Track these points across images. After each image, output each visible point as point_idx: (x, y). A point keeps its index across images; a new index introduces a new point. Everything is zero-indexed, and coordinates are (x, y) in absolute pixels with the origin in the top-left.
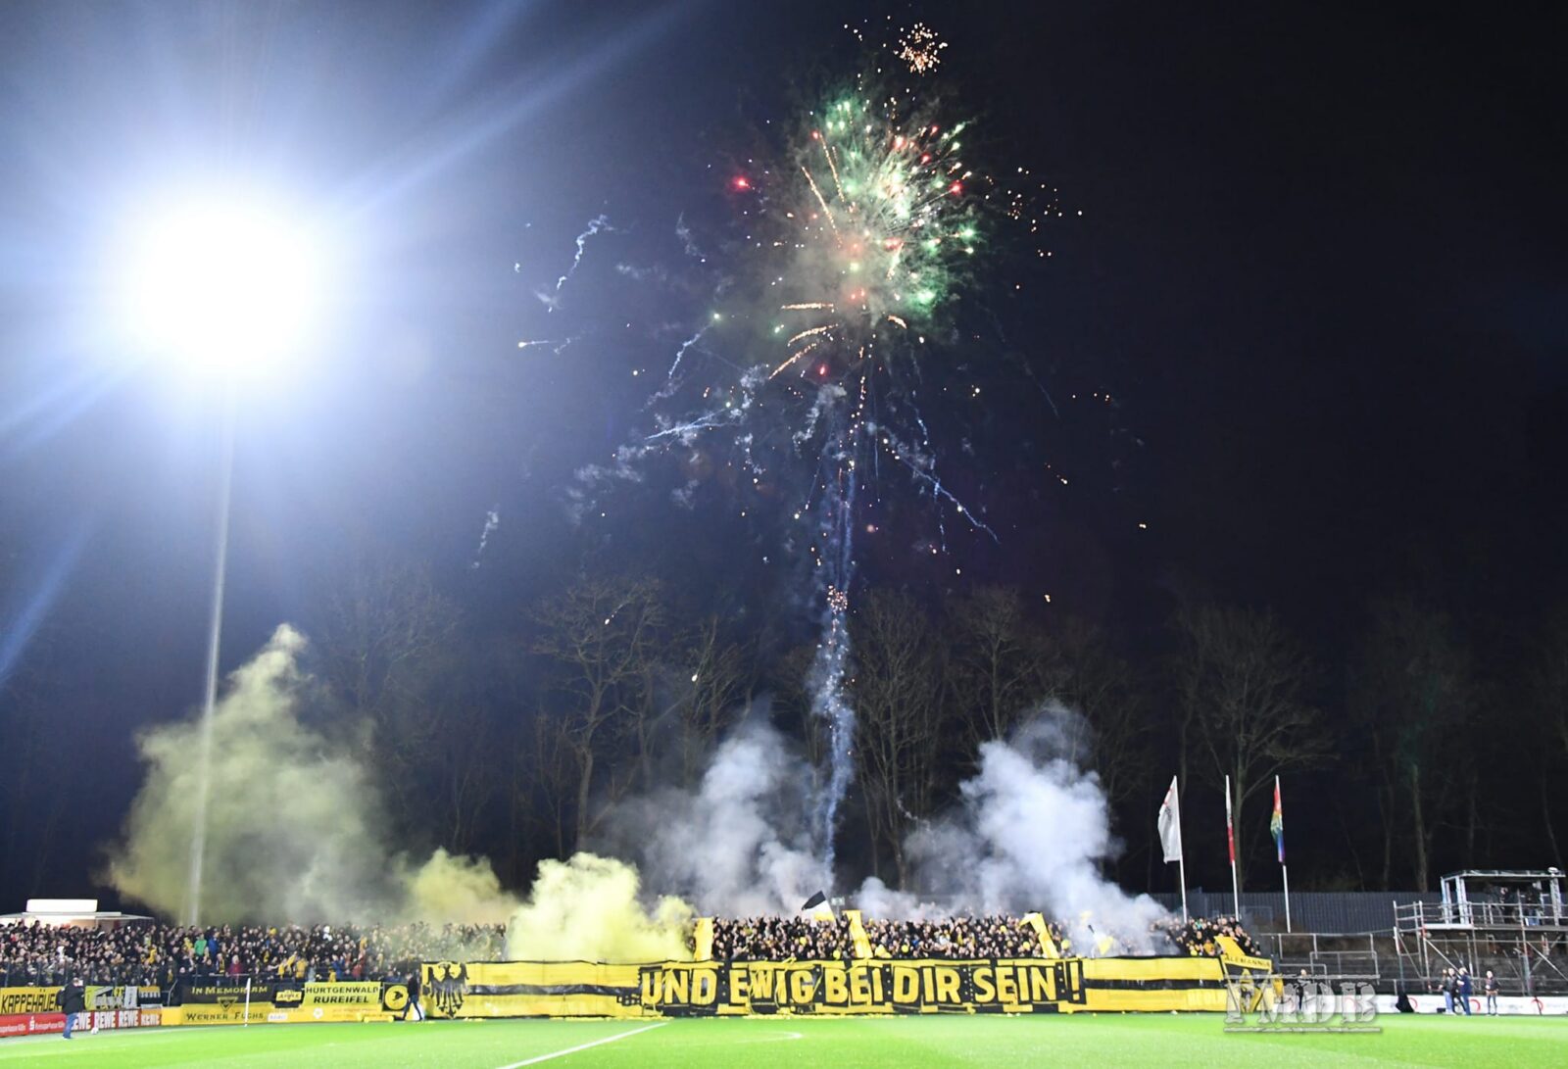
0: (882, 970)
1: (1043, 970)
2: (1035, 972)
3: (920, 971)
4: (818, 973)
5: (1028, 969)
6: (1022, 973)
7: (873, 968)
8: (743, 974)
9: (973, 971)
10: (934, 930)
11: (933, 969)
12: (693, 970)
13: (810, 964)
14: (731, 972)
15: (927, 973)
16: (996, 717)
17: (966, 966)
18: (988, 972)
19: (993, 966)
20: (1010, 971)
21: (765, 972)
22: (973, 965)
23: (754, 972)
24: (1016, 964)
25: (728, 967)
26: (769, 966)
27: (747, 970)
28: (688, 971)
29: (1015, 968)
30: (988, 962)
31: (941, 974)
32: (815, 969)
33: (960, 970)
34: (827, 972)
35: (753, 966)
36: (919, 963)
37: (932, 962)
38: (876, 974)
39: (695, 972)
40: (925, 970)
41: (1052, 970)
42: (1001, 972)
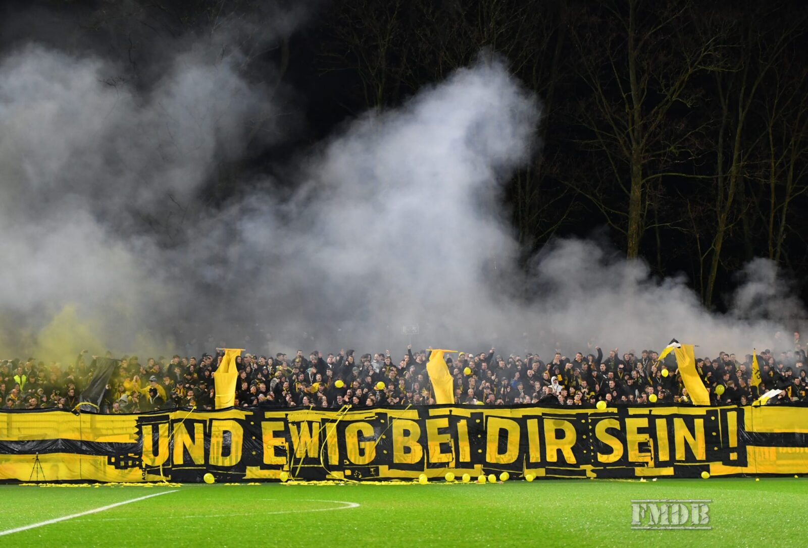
0: (470, 421)
1: (689, 421)
2: (679, 423)
3: (522, 422)
4: (382, 425)
5: (670, 419)
6: (661, 424)
7: (459, 418)
8: (280, 426)
9: (594, 423)
10: (541, 369)
11: (540, 419)
12: (211, 420)
13: (372, 414)
14: (264, 424)
15: (532, 425)
16: (632, 78)
17: (585, 416)
18: (616, 425)
19: (622, 416)
20: (644, 422)
21: (310, 423)
22: (592, 415)
23: (293, 423)
24: (653, 413)
25: (258, 418)
26: (316, 416)
27: (285, 420)
28: (204, 422)
29: (652, 418)
30: (615, 410)
31: (550, 426)
32: (378, 420)
33: (576, 421)
34: (395, 423)
35: (293, 416)
36: (520, 413)
37: (538, 411)
38: (462, 426)
39: (215, 423)
40: (529, 422)
41: (701, 421)
42: (632, 424)
